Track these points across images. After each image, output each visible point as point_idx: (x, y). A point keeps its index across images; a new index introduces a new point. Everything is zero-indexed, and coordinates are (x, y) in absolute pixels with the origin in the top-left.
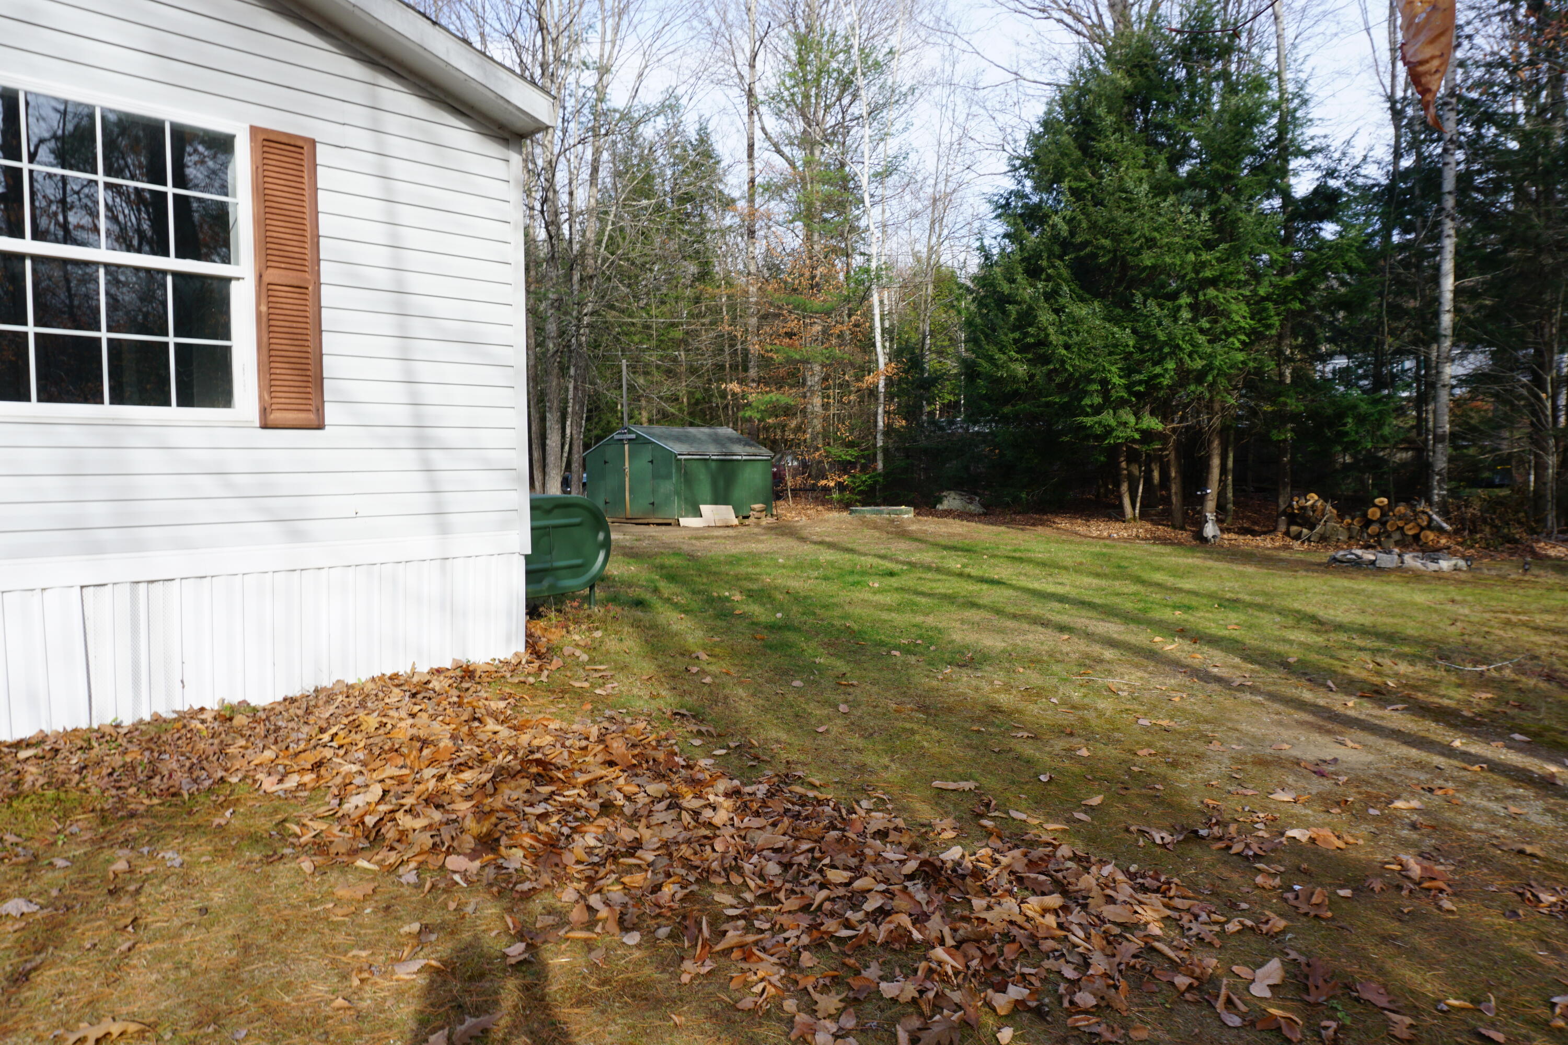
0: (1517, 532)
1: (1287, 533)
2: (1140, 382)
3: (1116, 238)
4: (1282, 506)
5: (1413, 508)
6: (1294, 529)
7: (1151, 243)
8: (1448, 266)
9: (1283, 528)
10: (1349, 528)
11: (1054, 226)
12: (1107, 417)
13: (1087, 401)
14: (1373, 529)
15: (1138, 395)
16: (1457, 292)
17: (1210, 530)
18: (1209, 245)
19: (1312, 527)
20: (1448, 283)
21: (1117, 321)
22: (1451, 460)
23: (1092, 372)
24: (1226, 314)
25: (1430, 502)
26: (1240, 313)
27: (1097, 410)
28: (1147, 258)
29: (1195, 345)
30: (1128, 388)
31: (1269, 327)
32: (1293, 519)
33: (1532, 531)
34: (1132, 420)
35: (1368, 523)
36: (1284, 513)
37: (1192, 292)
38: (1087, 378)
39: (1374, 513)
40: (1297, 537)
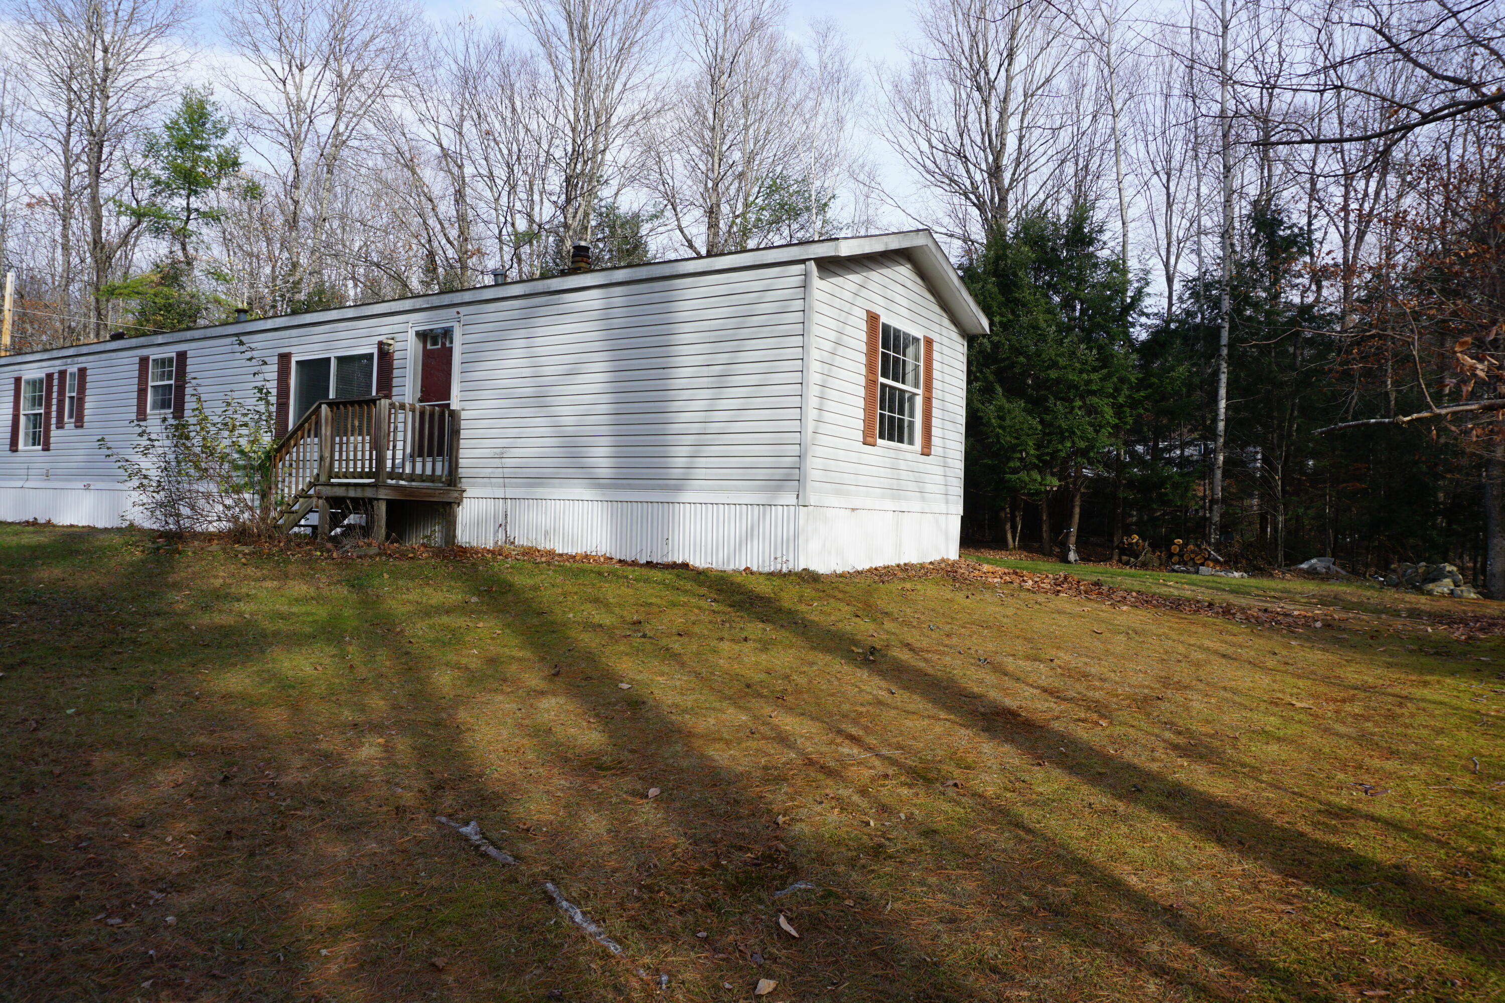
0: (1261, 564)
1: (1120, 561)
2: (1047, 454)
3: (1028, 357)
4: (1116, 544)
5: (1199, 546)
6: (1124, 558)
7: (1054, 365)
8: (1223, 392)
9: (1116, 557)
10: (1160, 557)
11: (981, 344)
12: (1023, 475)
13: (1012, 464)
14: (1175, 559)
15: (1045, 462)
16: (1227, 408)
17: (1072, 556)
18: (1095, 370)
19: (1137, 557)
20: (1223, 404)
21: (1029, 412)
22: (1222, 516)
23: (1017, 445)
24: (1102, 414)
25: (1209, 544)
26: (1109, 413)
27: (1015, 471)
28: (1053, 374)
29: (1083, 431)
30: (1038, 457)
31: (1126, 423)
32: (1123, 551)
33: (1270, 564)
34: (1039, 479)
35: (1171, 555)
36: (1118, 547)
37: (1082, 398)
38: (1014, 448)
39: (1175, 549)
40: (1127, 563)
